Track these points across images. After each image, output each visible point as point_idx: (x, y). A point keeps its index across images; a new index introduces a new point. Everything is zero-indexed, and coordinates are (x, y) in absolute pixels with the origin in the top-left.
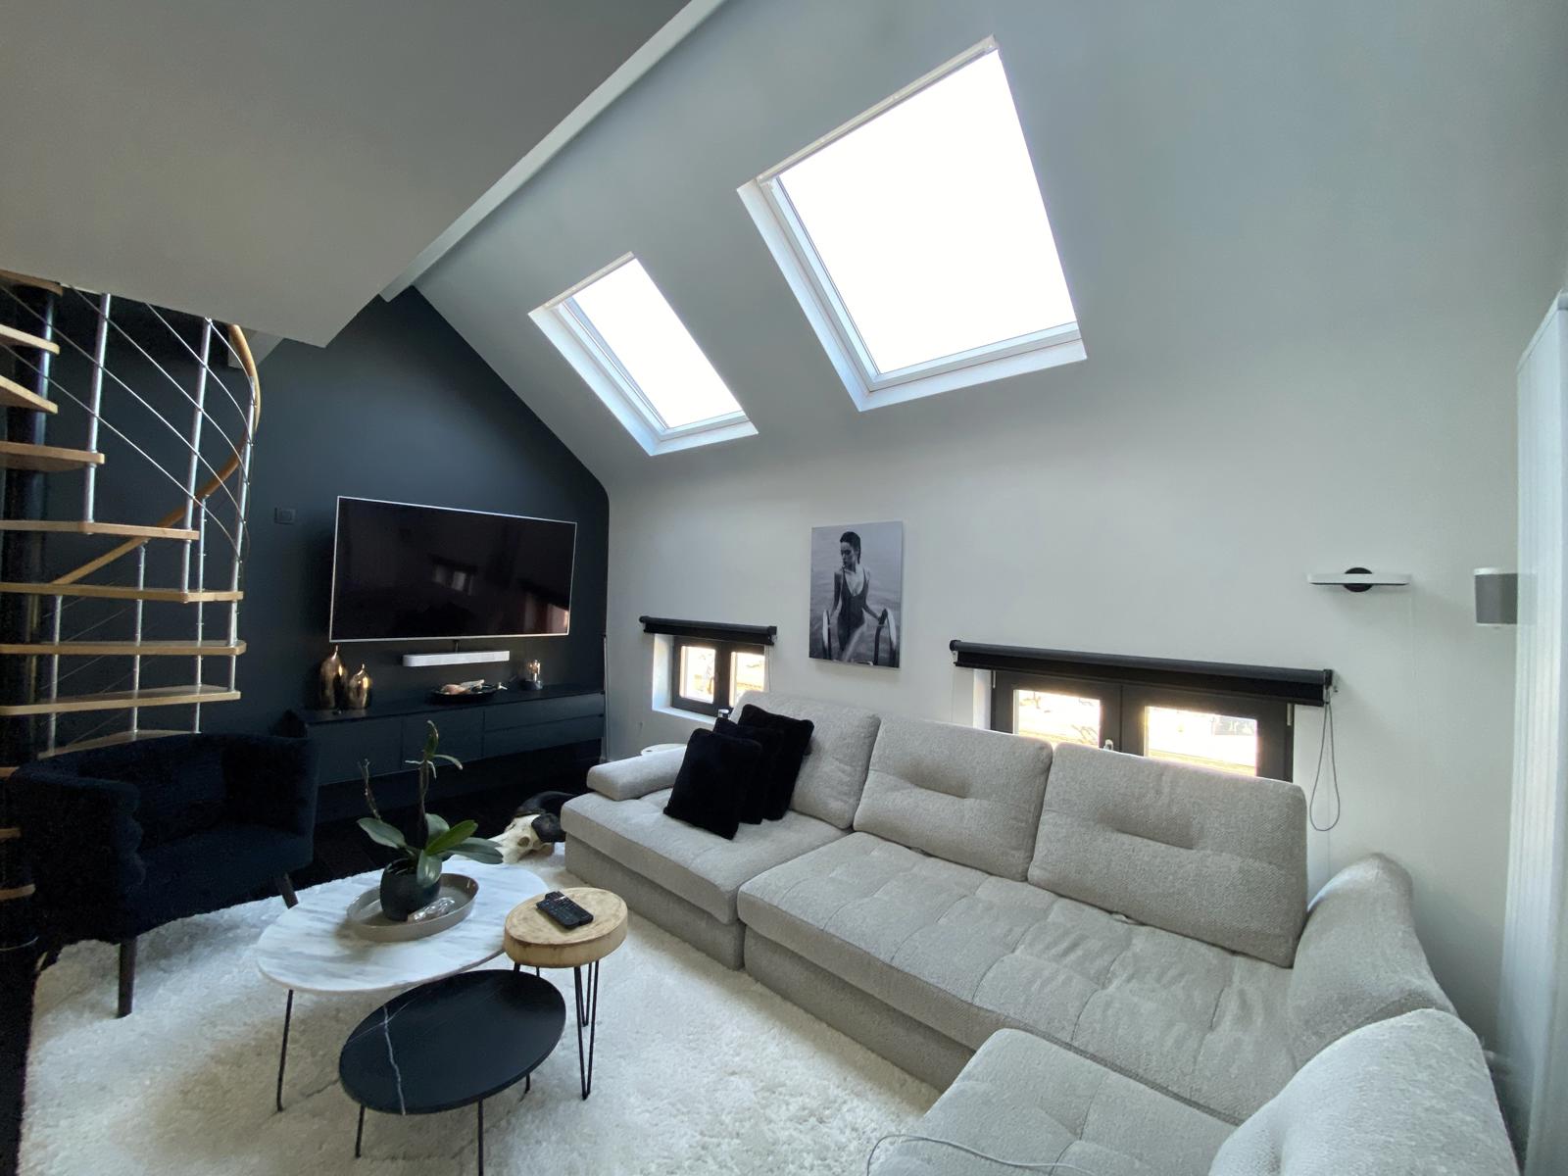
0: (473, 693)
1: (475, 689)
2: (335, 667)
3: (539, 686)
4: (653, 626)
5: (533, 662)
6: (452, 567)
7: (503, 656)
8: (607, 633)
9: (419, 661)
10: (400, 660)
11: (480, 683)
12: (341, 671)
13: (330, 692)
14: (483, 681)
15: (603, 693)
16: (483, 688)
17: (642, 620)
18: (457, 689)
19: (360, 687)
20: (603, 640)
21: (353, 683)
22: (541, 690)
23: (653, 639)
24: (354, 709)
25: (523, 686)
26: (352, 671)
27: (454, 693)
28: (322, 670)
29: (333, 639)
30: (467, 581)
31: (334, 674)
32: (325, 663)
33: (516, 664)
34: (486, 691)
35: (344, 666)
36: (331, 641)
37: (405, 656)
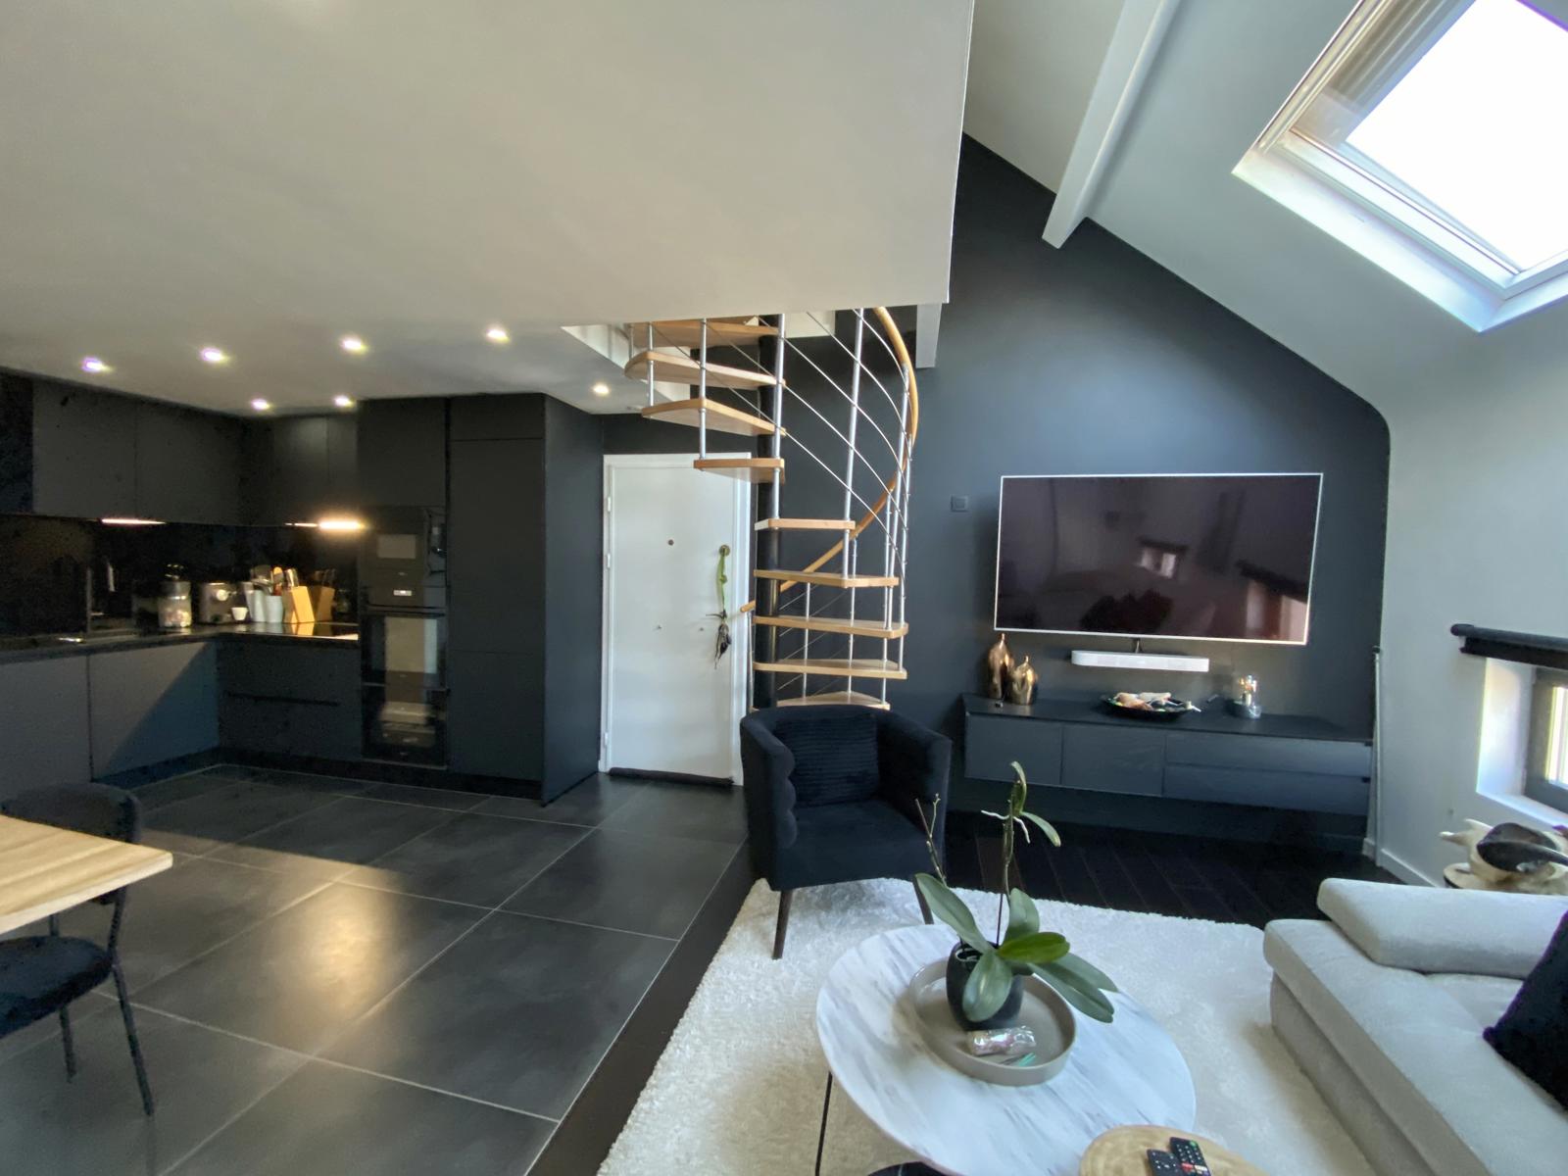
0: (1152, 709)
1: (1156, 704)
2: (1000, 656)
3: (1254, 712)
4: (1480, 644)
5: (1244, 677)
6: (1161, 548)
7: (1201, 665)
8: (1382, 646)
9: (1087, 659)
10: (1069, 657)
11: (1163, 698)
12: (1007, 660)
13: (997, 680)
14: (1168, 695)
15: (1370, 744)
16: (1167, 705)
17: (1456, 630)
18: (1132, 700)
19: (1024, 680)
20: (1374, 657)
21: (1017, 674)
22: (1257, 719)
23: (1483, 668)
24: (1019, 704)
25: (1232, 709)
26: (1018, 662)
27: (1128, 705)
28: (991, 658)
29: (997, 626)
30: (1177, 565)
31: (1001, 662)
32: (992, 651)
33: (1218, 677)
34: (1171, 710)
35: (1011, 656)
36: (996, 629)
37: (1074, 652)
